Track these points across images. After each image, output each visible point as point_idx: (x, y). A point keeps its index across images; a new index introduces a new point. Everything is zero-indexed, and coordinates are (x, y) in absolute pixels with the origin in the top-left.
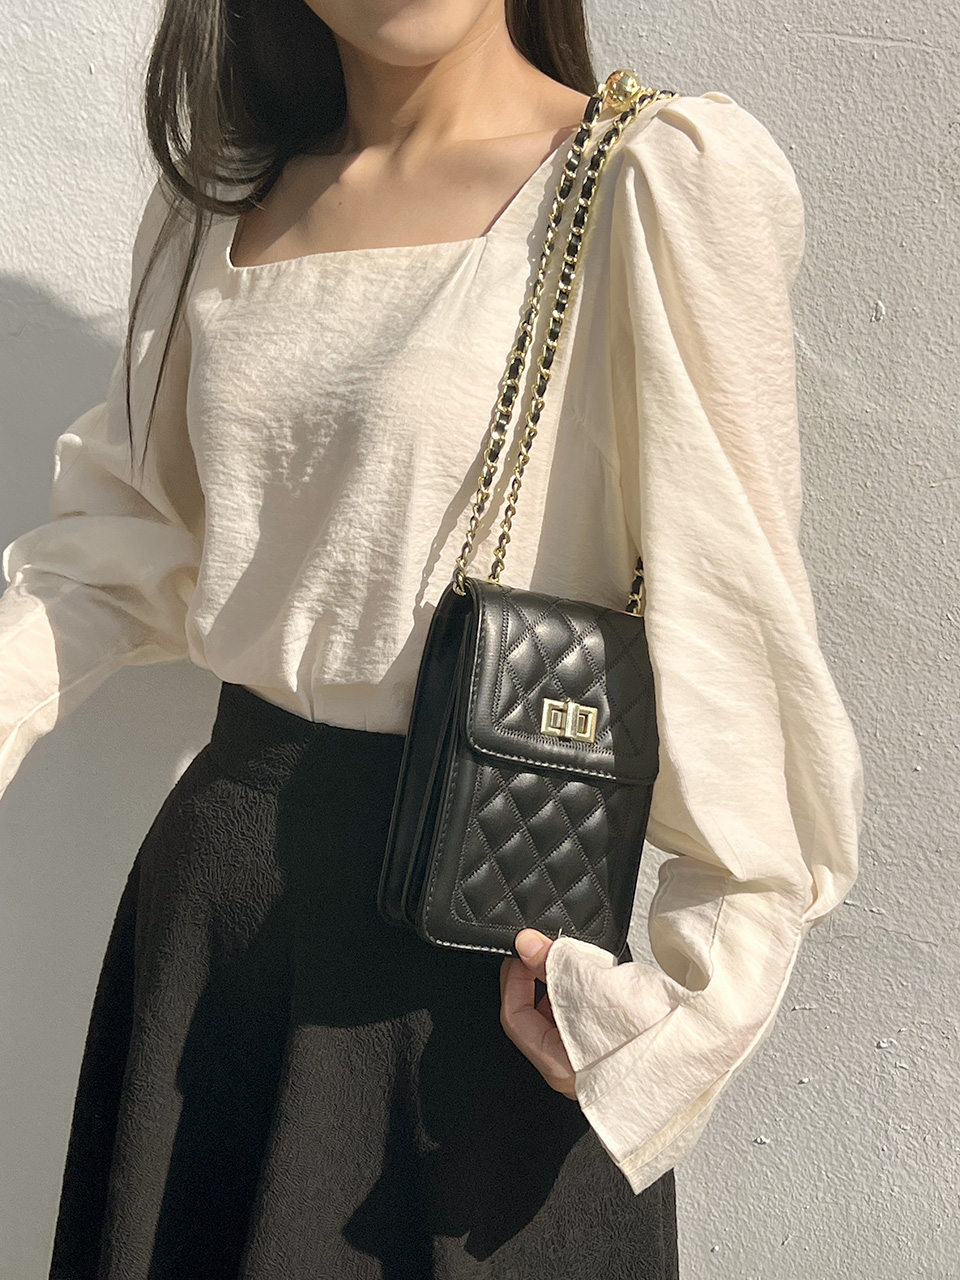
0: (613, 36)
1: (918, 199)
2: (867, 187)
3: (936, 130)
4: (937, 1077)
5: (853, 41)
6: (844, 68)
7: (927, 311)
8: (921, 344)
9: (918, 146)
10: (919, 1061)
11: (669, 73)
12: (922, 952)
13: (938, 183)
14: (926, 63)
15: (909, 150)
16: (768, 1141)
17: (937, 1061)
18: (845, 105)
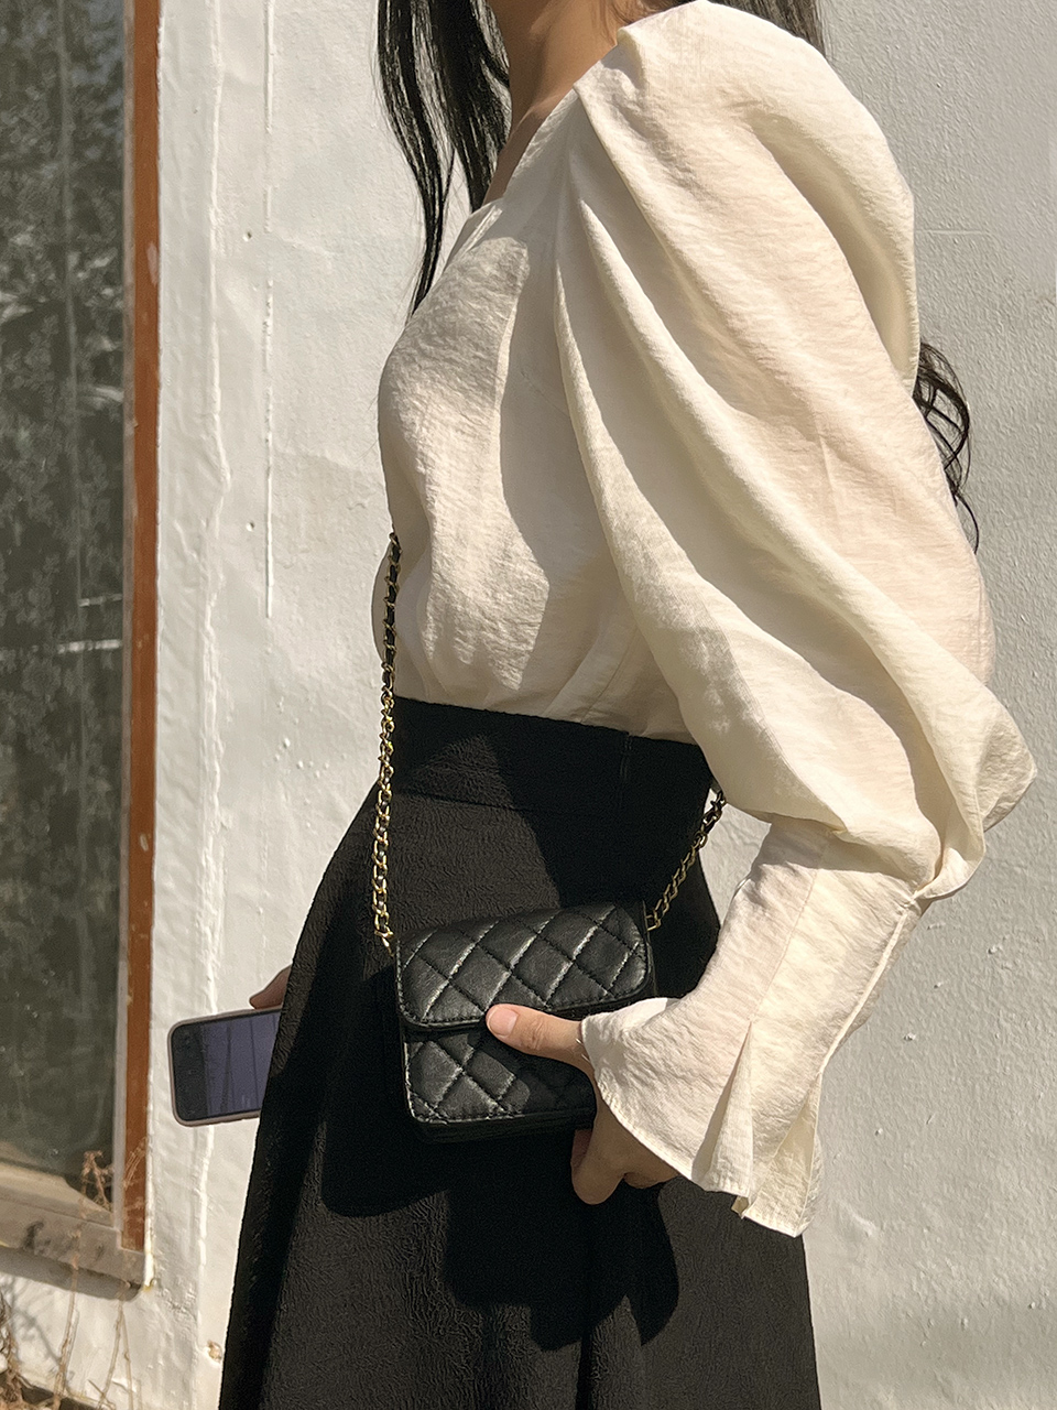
1: (988, 331)
2: (956, 327)
3: (996, 286)
4: (1033, 973)
5: (942, 232)
6: (937, 251)
7: (997, 406)
8: (994, 427)
9: (985, 296)
10: (1019, 961)
12: (1016, 873)
13: (999, 320)
14: (988, 243)
15: (980, 300)
16: (914, 1037)
17: (1032, 960)
18: (940, 275)
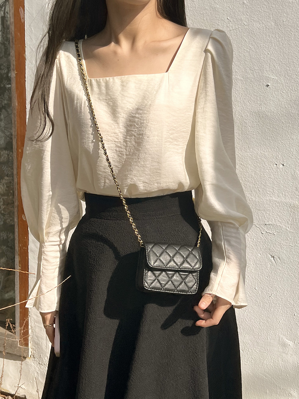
0: (277, 21)
11: (291, 29)
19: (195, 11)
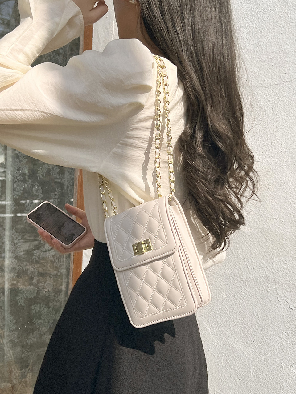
19: (261, 56)
